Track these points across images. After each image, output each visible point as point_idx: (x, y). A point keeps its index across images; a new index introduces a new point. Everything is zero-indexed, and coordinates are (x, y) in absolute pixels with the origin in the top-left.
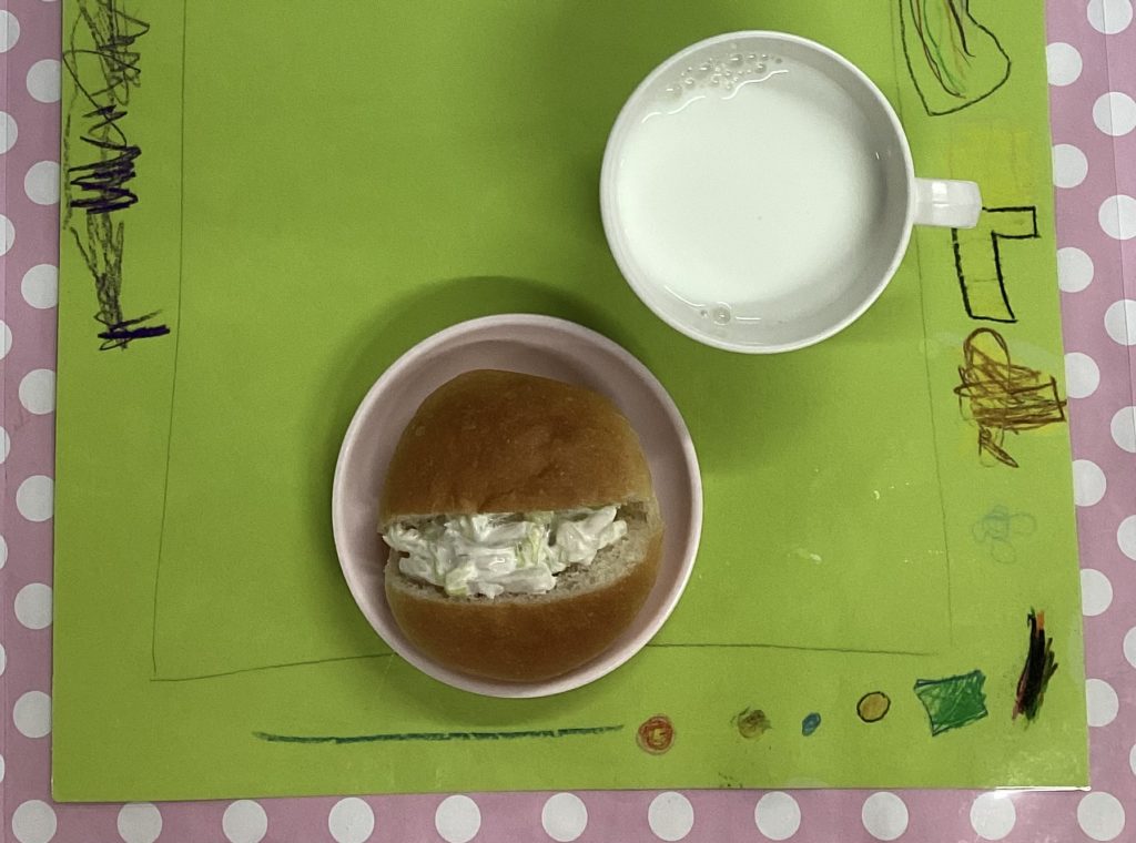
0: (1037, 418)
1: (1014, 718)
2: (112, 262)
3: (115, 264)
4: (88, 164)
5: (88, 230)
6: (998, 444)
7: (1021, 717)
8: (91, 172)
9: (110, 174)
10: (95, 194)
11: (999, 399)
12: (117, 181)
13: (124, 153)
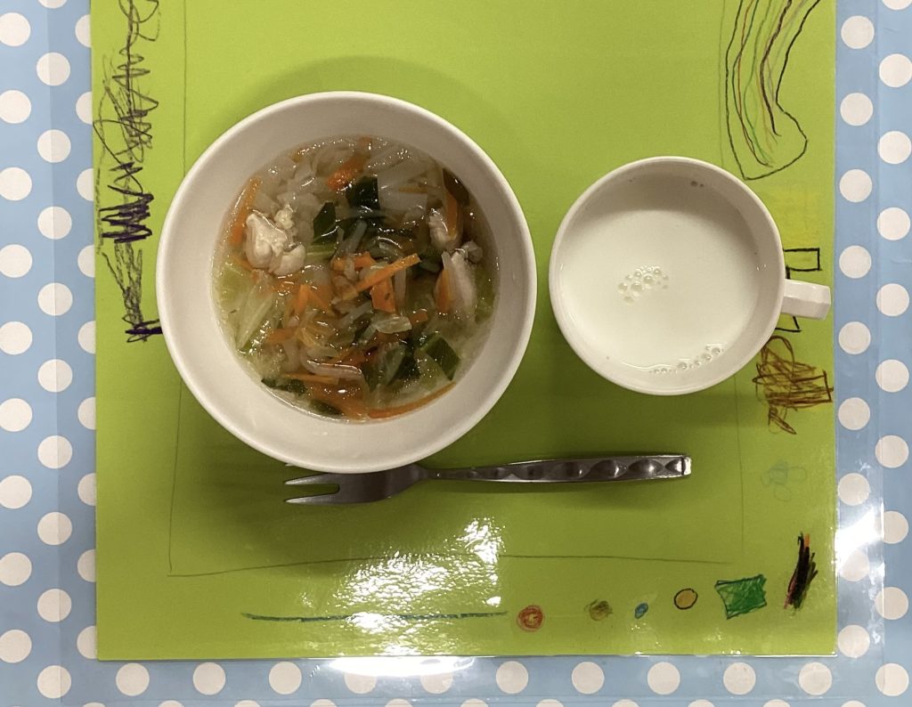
0: (811, 400)
1: (785, 607)
2: (134, 279)
3: (137, 281)
4: (115, 205)
5: (116, 255)
6: (782, 418)
7: (792, 606)
8: (117, 212)
9: (130, 214)
10: (120, 229)
11: (785, 386)
12: (136, 219)
13: (141, 198)
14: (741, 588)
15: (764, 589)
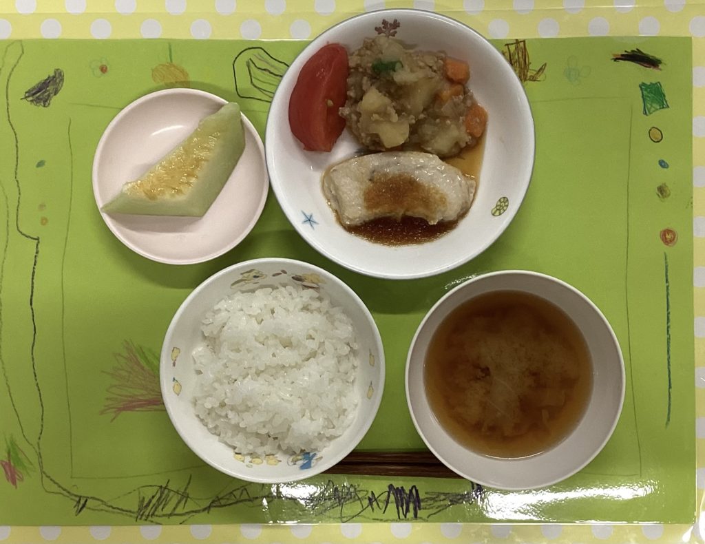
0: (524, 54)
1: (660, 70)
2: (444, 497)
4: (396, 510)
5: (428, 509)
6: (535, 73)
7: (660, 66)
8: (400, 508)
9: (402, 500)
10: (411, 506)
12: (405, 496)
13: (391, 492)
14: (648, 99)
15: (649, 84)
